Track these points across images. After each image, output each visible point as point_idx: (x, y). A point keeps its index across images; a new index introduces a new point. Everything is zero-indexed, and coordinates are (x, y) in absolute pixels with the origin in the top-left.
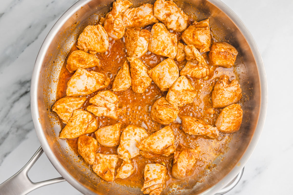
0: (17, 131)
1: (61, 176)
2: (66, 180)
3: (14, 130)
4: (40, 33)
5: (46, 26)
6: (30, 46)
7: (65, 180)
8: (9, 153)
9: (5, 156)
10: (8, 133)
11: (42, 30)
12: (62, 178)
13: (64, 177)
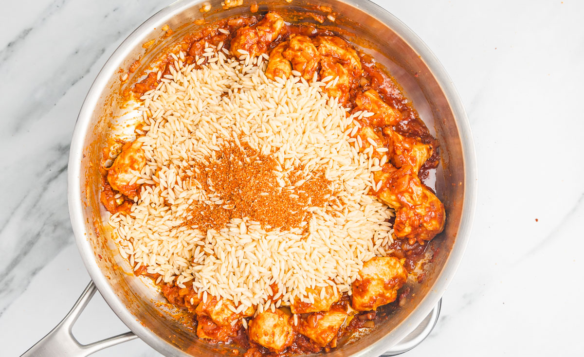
0: (54, 231)
1: (130, 331)
2: (139, 337)
3: (49, 229)
4: (94, 63)
5: (103, 51)
6: (77, 85)
7: (136, 336)
8: (41, 268)
9: (34, 273)
10: (38, 235)
11: (97, 58)
12: (131, 333)
13: (134, 332)
